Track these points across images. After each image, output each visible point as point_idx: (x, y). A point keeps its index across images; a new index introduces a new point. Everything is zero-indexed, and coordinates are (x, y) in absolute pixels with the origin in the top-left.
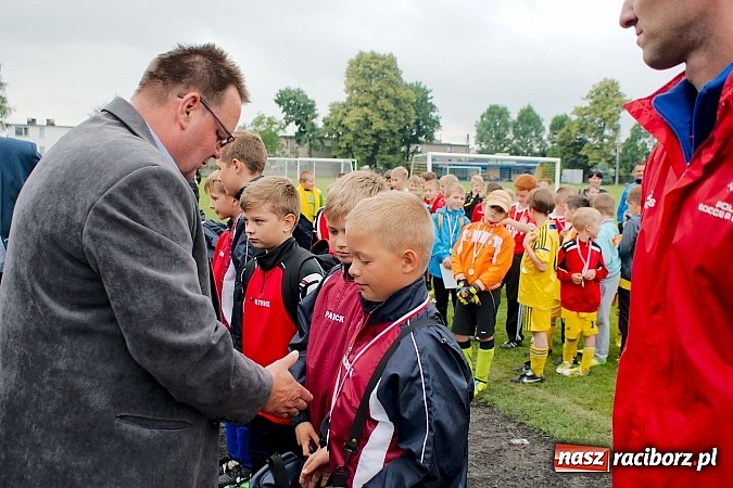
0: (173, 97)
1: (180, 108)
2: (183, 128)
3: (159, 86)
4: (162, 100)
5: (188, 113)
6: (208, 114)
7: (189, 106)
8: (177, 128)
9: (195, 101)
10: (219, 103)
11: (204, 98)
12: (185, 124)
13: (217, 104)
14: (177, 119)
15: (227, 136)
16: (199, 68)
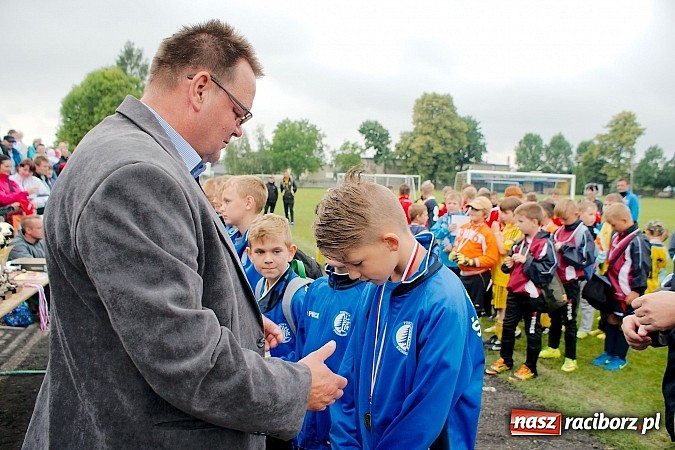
0: (183, 80)
1: (191, 89)
2: (196, 111)
3: (168, 70)
4: (172, 86)
5: (201, 94)
6: (221, 92)
7: (201, 87)
8: (192, 111)
9: (206, 81)
10: (231, 79)
11: (215, 75)
12: (198, 106)
13: (229, 81)
14: (190, 102)
15: (244, 112)
16: (205, 46)
